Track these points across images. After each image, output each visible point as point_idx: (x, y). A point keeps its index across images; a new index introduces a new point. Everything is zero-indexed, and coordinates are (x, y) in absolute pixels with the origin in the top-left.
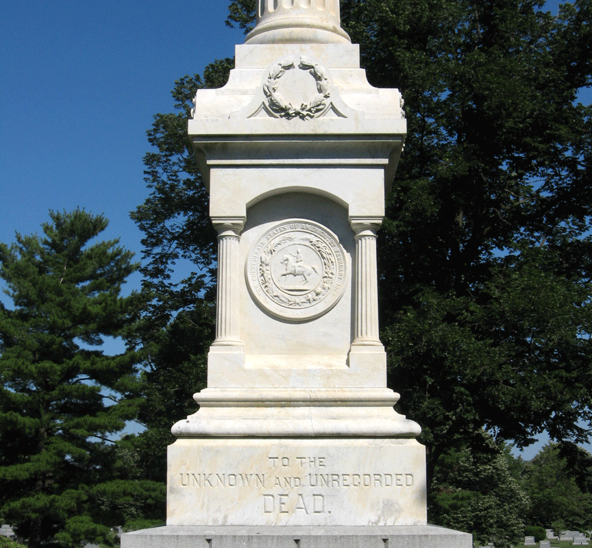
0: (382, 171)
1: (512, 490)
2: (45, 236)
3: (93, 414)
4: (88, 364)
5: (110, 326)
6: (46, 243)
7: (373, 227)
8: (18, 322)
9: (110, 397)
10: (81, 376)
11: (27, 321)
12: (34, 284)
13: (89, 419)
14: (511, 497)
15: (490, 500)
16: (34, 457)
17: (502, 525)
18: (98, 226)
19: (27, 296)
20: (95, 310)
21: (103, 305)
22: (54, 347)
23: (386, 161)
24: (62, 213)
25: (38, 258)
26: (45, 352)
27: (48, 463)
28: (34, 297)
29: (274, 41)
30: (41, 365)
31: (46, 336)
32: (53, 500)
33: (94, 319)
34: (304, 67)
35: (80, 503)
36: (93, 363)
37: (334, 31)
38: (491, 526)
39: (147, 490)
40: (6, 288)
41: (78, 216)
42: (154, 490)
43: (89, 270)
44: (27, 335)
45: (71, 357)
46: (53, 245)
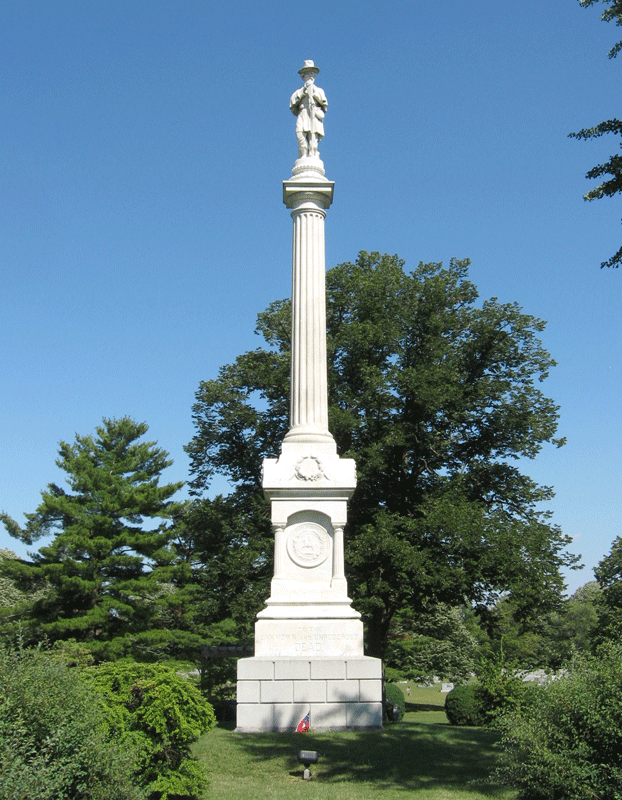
0: (345, 503)
1: (464, 636)
2: (98, 437)
3: (137, 579)
4: (133, 540)
5: (150, 510)
6: (99, 442)
7: (341, 527)
8: (77, 505)
9: (148, 564)
10: (125, 548)
11: (84, 504)
12: (90, 476)
13: (134, 582)
14: (463, 642)
15: (446, 644)
16: (90, 612)
17: (455, 664)
18: (141, 430)
19: (85, 485)
20: (139, 498)
21: (146, 494)
22: (107, 526)
23: (347, 498)
24: (112, 419)
25: (92, 454)
26: (99, 530)
27: (101, 616)
28: (90, 486)
29: (299, 442)
30: (96, 540)
31: (99, 517)
32: (107, 645)
33: (137, 505)
34: (313, 458)
35: (126, 646)
36: (137, 539)
37: (326, 435)
38: (447, 665)
39: (178, 638)
40: (68, 479)
41: (125, 423)
42: (183, 638)
43: (133, 465)
44: (84, 515)
45: (118, 533)
46: (105, 444)
